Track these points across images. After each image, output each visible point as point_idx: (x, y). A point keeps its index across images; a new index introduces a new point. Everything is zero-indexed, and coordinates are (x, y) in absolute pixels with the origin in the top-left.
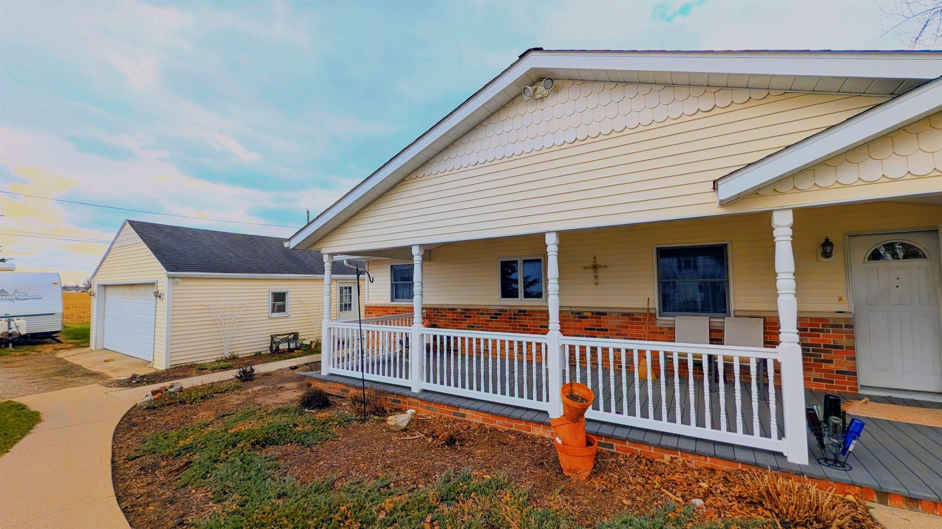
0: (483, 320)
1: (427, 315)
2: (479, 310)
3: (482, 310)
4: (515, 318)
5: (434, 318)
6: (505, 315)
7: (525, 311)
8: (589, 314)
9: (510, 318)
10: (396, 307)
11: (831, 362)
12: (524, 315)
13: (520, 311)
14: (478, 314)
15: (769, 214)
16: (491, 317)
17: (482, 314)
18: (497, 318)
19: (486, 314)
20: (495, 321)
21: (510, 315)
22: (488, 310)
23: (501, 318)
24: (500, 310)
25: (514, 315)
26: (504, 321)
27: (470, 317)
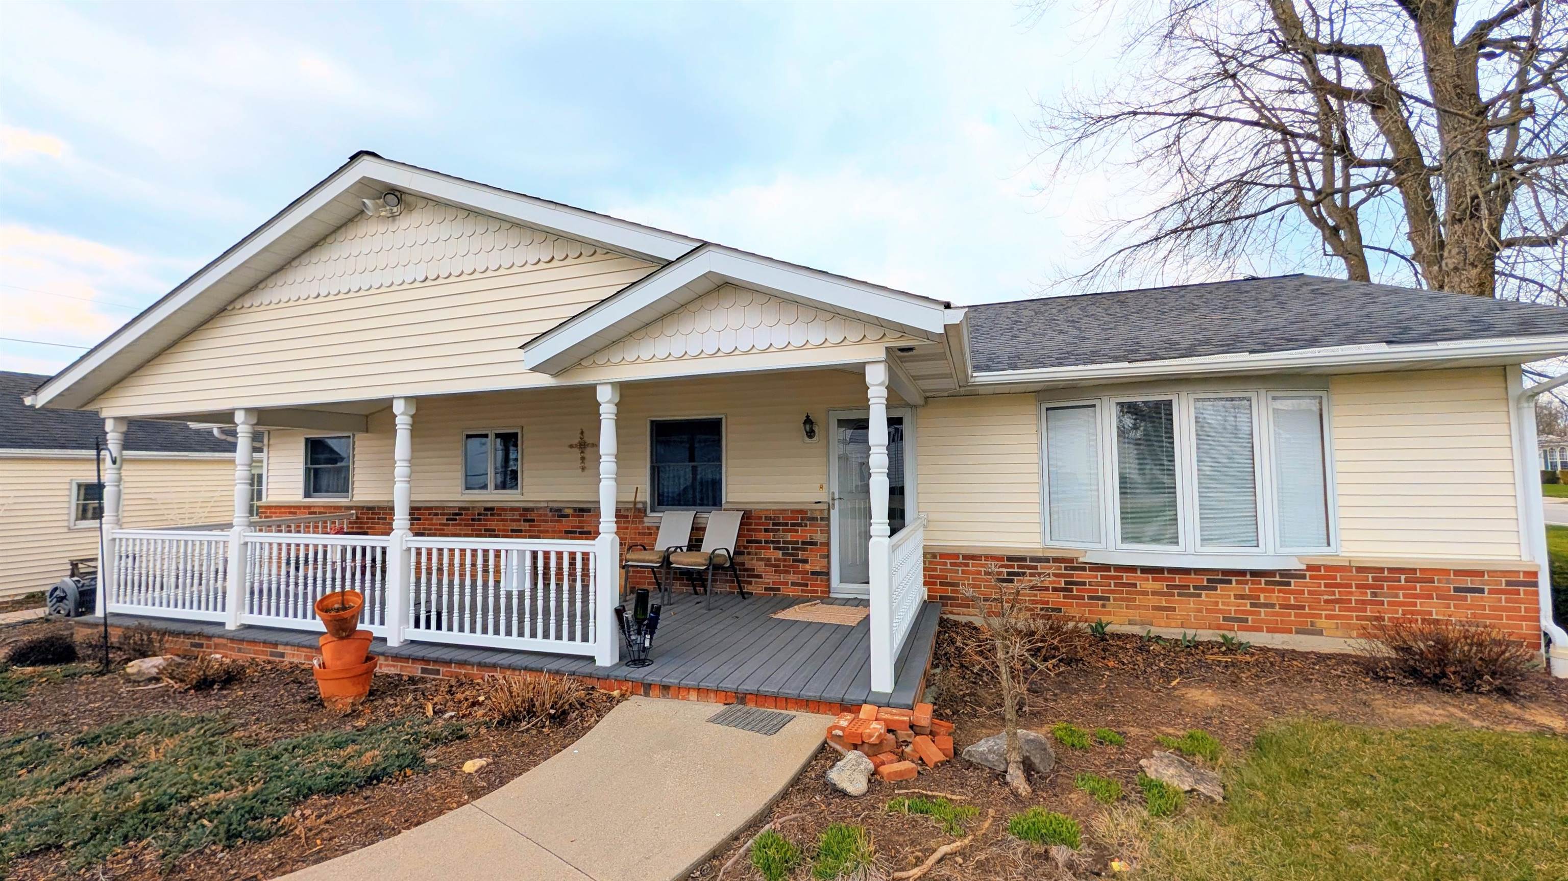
0: (436, 525)
1: (357, 518)
2: (430, 508)
3: (437, 508)
4: (479, 520)
5: (367, 523)
6: (466, 514)
7: (492, 509)
8: (570, 511)
9: (473, 520)
10: (309, 507)
11: (806, 561)
12: (492, 515)
13: (486, 509)
14: (430, 514)
15: (592, 388)
16: (448, 520)
17: (436, 514)
18: (456, 520)
19: (443, 514)
20: (454, 525)
21: (473, 515)
22: (443, 508)
23: (461, 520)
24: (461, 509)
25: (479, 514)
26: (466, 525)
27: (419, 519)
